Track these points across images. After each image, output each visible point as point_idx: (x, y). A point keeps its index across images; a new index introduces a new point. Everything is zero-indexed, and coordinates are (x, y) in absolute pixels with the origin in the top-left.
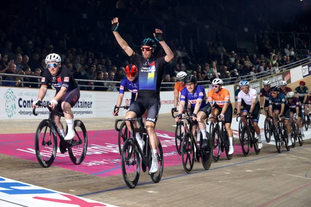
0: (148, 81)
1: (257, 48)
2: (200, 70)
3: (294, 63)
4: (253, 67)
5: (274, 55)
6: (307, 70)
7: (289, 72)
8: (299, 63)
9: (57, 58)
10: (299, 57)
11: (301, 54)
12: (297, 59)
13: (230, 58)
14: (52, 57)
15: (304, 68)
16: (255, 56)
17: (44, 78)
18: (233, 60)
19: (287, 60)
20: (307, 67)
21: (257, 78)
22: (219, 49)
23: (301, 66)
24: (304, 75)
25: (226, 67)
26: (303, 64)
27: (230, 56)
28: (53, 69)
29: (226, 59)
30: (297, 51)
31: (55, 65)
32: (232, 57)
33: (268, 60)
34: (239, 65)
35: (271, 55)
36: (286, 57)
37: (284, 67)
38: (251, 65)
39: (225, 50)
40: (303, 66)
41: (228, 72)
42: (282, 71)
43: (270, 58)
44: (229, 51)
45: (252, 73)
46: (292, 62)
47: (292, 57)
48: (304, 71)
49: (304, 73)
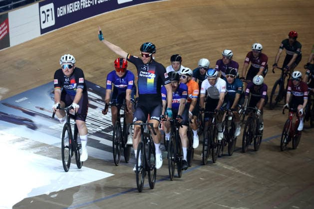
0: (148, 86)
7: (5, 19)
9: (73, 59)
14: (68, 58)
17: (57, 80)
20: (51, 6)
28: (68, 70)
31: (70, 67)
40: (41, 5)
49: (44, 22)
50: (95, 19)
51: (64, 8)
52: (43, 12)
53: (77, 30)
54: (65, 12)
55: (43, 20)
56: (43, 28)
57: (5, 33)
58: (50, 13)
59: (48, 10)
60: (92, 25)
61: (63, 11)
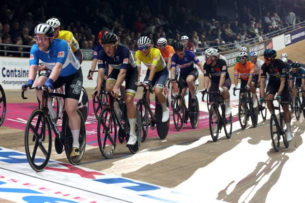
1: (237, 16)
5: (254, 23)
6: (289, 38)
7: (271, 41)
15: (286, 36)
20: (289, 35)
23: (283, 35)
24: (287, 44)
32: (212, 25)
35: (251, 23)
40: (285, 35)
43: (251, 26)
48: (286, 39)
49: (286, 42)
57: (271, 47)
61: (294, 37)
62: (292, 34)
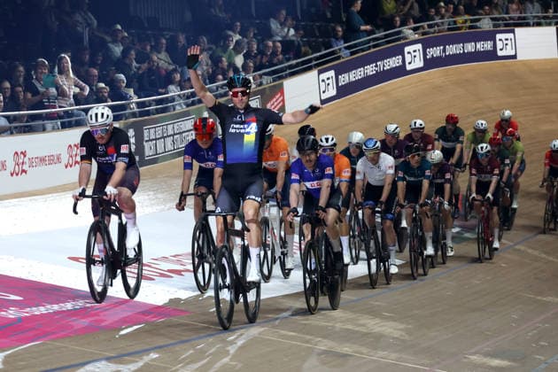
1: (188, 16)
2: (21, 79)
3: (294, 62)
4: (175, 70)
5: (238, 37)
6: (332, 82)
7: (280, 89)
8: (310, 61)
10: (308, 44)
11: (315, 36)
12: (303, 49)
13: (111, 45)
14: (99, 116)
15: (324, 76)
16: (182, 39)
17: (85, 148)
18: (117, 50)
19: (274, 53)
20: (332, 73)
21: (188, 106)
22: (78, 18)
23: (315, 72)
24: (324, 97)
25: (95, 72)
26: (321, 65)
27: (108, 39)
29: (99, 46)
30: (304, 28)
32: (115, 41)
33: (219, 52)
34: (134, 64)
35: (227, 38)
36: (270, 44)
37: (265, 74)
38: (171, 67)
39: (95, 22)
40: (320, 72)
41: (102, 85)
42: (261, 84)
43: (225, 48)
44: (106, 24)
45: (174, 91)
46: (288, 60)
47: (288, 46)
48: (322, 84)
49: (324, 92)
50: (382, 88)
51: (346, 75)
52: (323, 81)
53: (362, 101)
54: (347, 81)
55: (322, 89)
56: (323, 98)
57: (280, 105)
58: (330, 81)
59: (328, 79)
60: (377, 95)
61: (345, 79)
62: (339, 71)
